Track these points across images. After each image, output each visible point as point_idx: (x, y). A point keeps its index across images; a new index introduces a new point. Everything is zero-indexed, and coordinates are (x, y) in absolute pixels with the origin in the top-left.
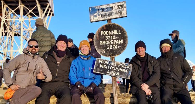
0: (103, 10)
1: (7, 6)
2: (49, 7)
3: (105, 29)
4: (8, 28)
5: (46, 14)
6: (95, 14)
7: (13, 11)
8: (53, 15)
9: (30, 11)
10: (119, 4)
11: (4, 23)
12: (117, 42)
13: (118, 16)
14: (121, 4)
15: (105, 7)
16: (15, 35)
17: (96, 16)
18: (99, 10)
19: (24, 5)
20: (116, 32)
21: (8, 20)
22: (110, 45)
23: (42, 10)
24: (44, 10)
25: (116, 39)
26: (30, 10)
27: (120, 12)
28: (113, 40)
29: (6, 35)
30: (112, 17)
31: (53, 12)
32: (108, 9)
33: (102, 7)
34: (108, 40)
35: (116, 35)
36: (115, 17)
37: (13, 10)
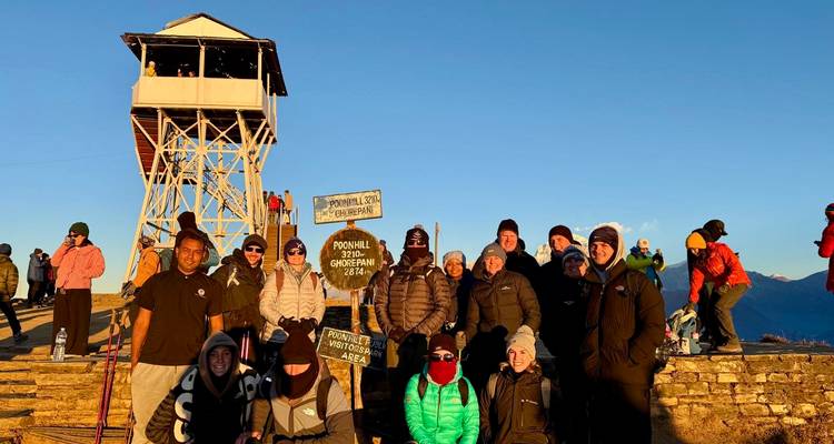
0: (338, 203)
1: (169, 120)
2: (267, 125)
3: (341, 237)
4: (169, 167)
5: (259, 141)
6: (325, 210)
7: (183, 133)
8: (274, 141)
9: (223, 134)
10: (367, 194)
11: (161, 158)
12: (363, 262)
13: (366, 216)
14: (373, 194)
15: (343, 197)
16: (185, 182)
17: (325, 214)
18: (332, 202)
19: (208, 121)
20: (361, 244)
21: (172, 151)
22: (349, 268)
23: (249, 132)
24: (254, 133)
25: (361, 258)
26: (222, 130)
27: (369, 210)
28: (356, 258)
29: (163, 182)
30: (356, 217)
31: (275, 135)
32: (347, 202)
33: (336, 198)
34: (346, 259)
35: (362, 251)
36: (360, 216)
37: (184, 129)
